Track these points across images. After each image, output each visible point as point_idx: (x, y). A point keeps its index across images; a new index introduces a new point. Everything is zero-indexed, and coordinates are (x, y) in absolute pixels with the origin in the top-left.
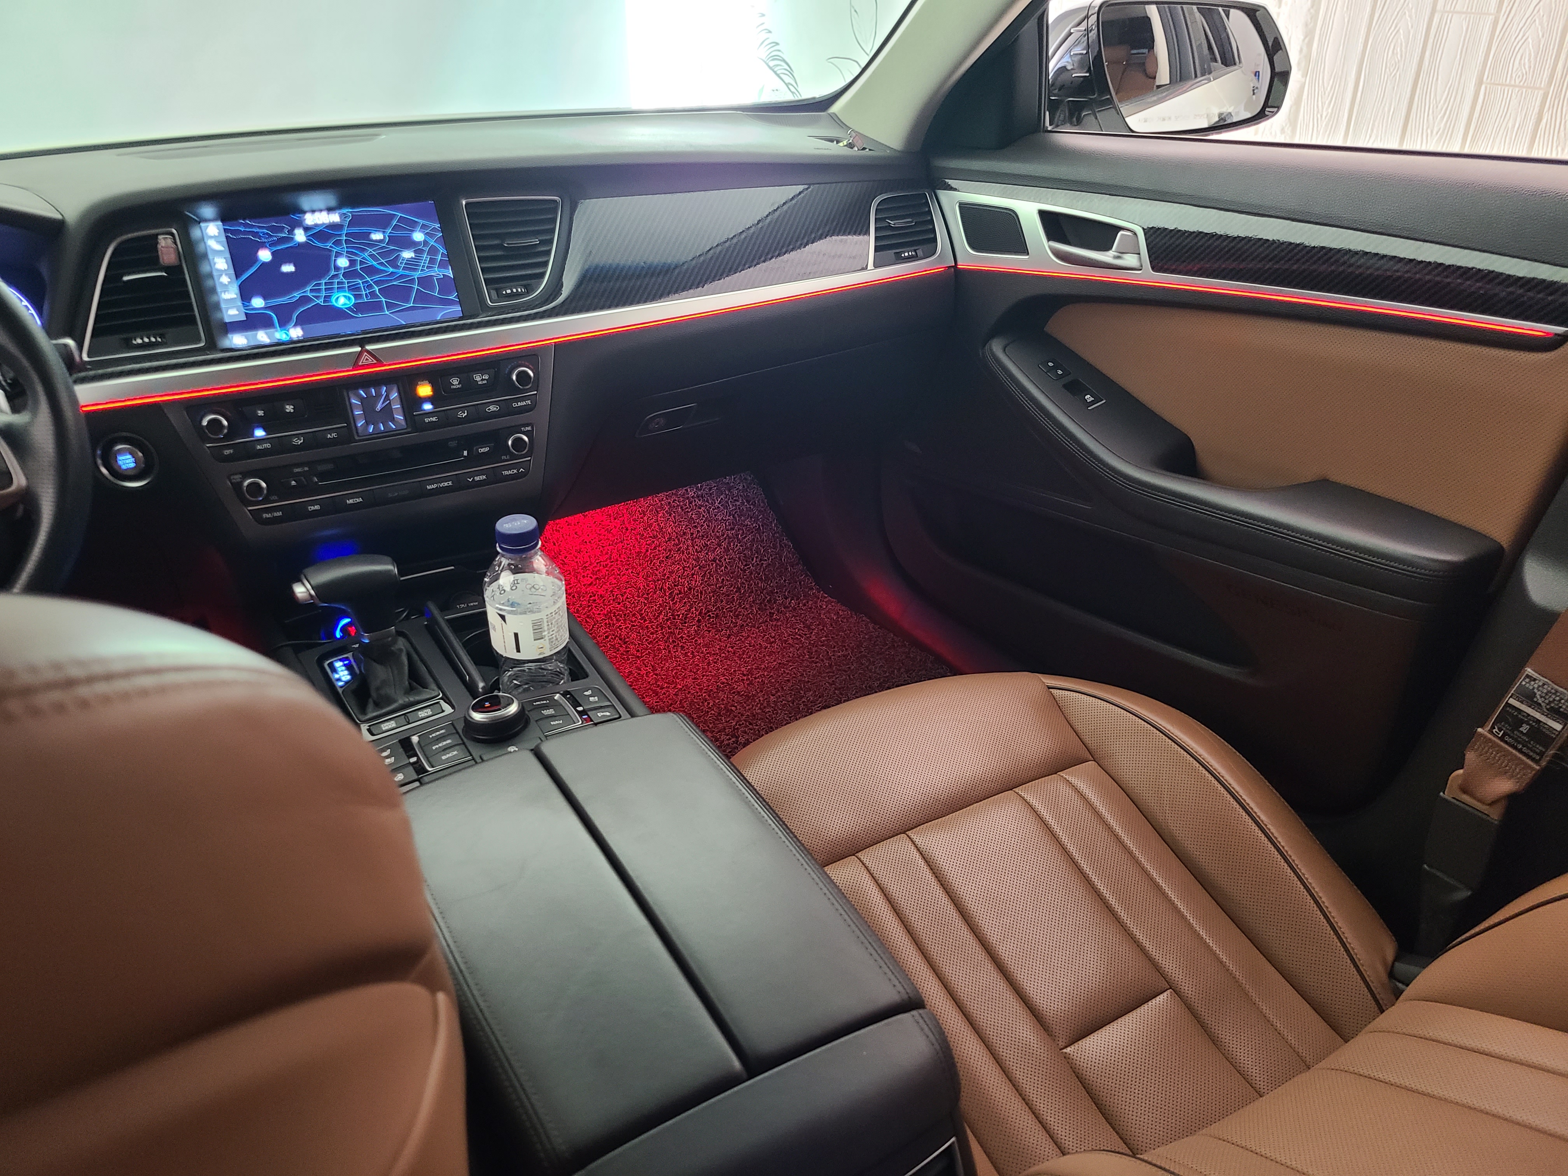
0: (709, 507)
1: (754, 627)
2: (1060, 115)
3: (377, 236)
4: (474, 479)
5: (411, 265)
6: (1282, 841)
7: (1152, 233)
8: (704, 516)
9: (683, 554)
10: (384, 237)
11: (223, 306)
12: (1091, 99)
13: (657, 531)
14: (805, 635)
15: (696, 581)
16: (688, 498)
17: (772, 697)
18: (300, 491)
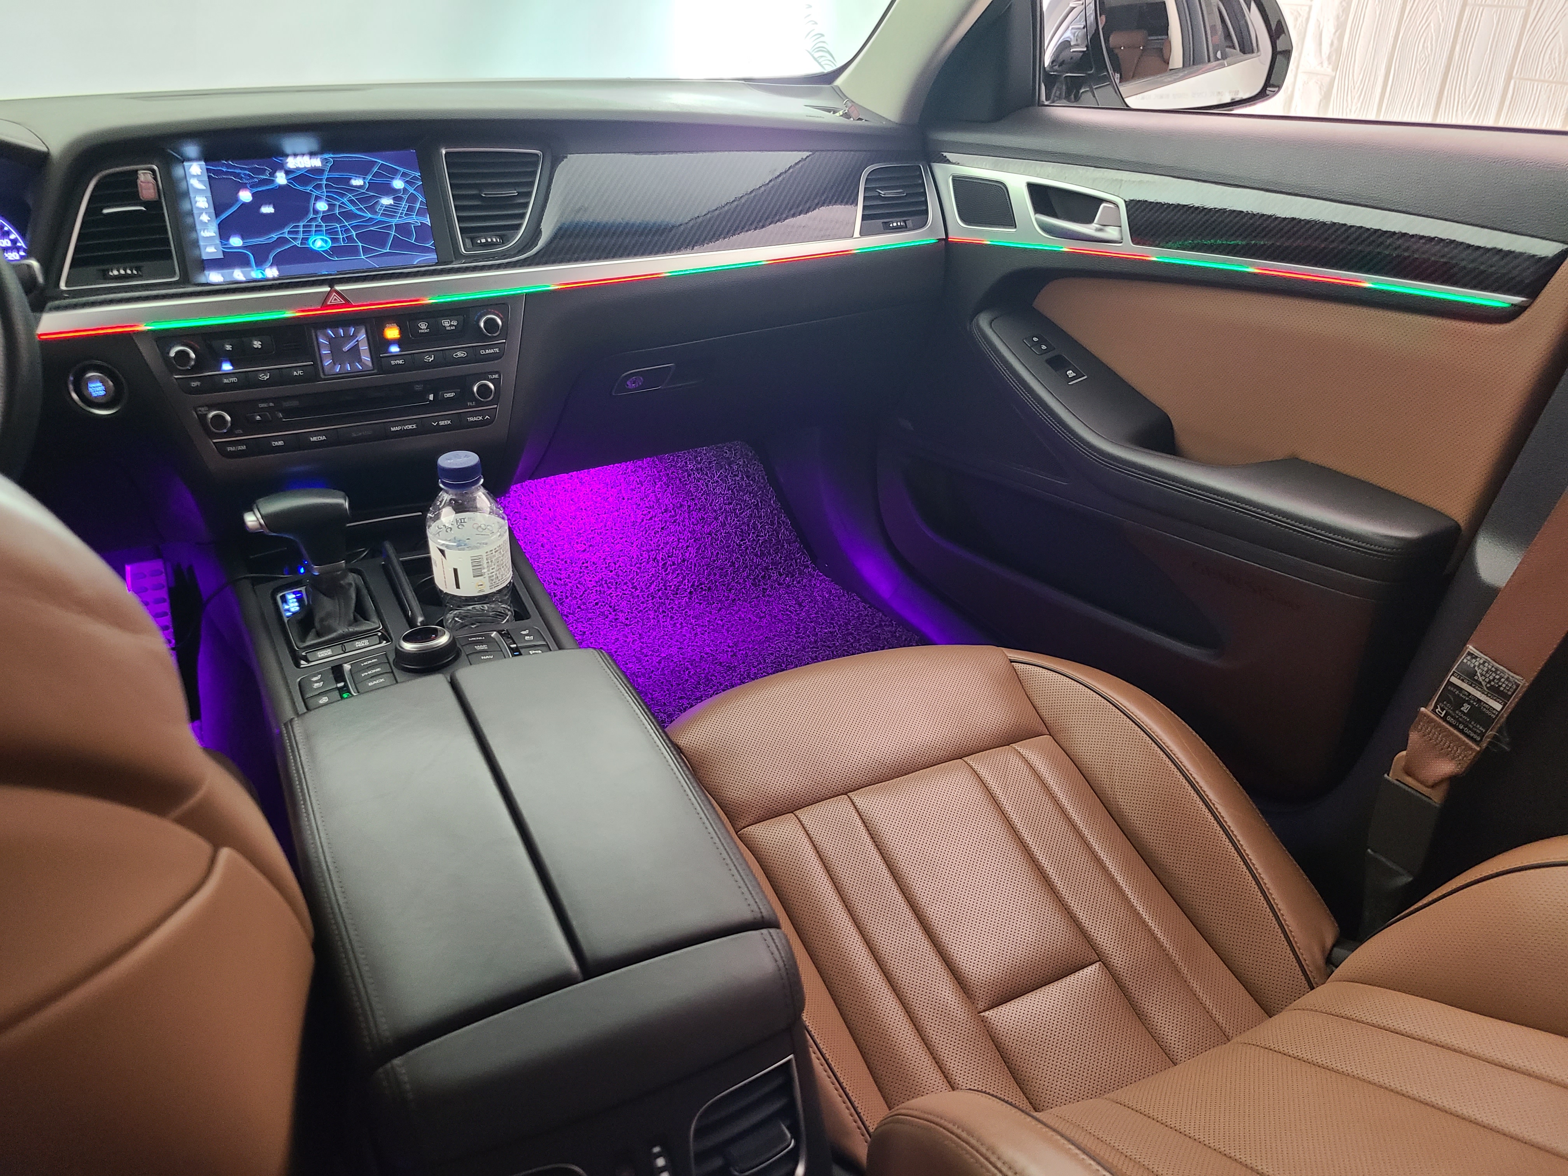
0: (709, 481)
1: (746, 601)
2: (1055, 91)
3: (357, 182)
4: (438, 424)
5: (390, 211)
6: (1229, 822)
7: (1134, 206)
9: (679, 525)
10: (364, 183)
11: (201, 243)
12: (1089, 74)
13: (653, 502)
15: (690, 553)
16: (687, 470)
18: (265, 426)
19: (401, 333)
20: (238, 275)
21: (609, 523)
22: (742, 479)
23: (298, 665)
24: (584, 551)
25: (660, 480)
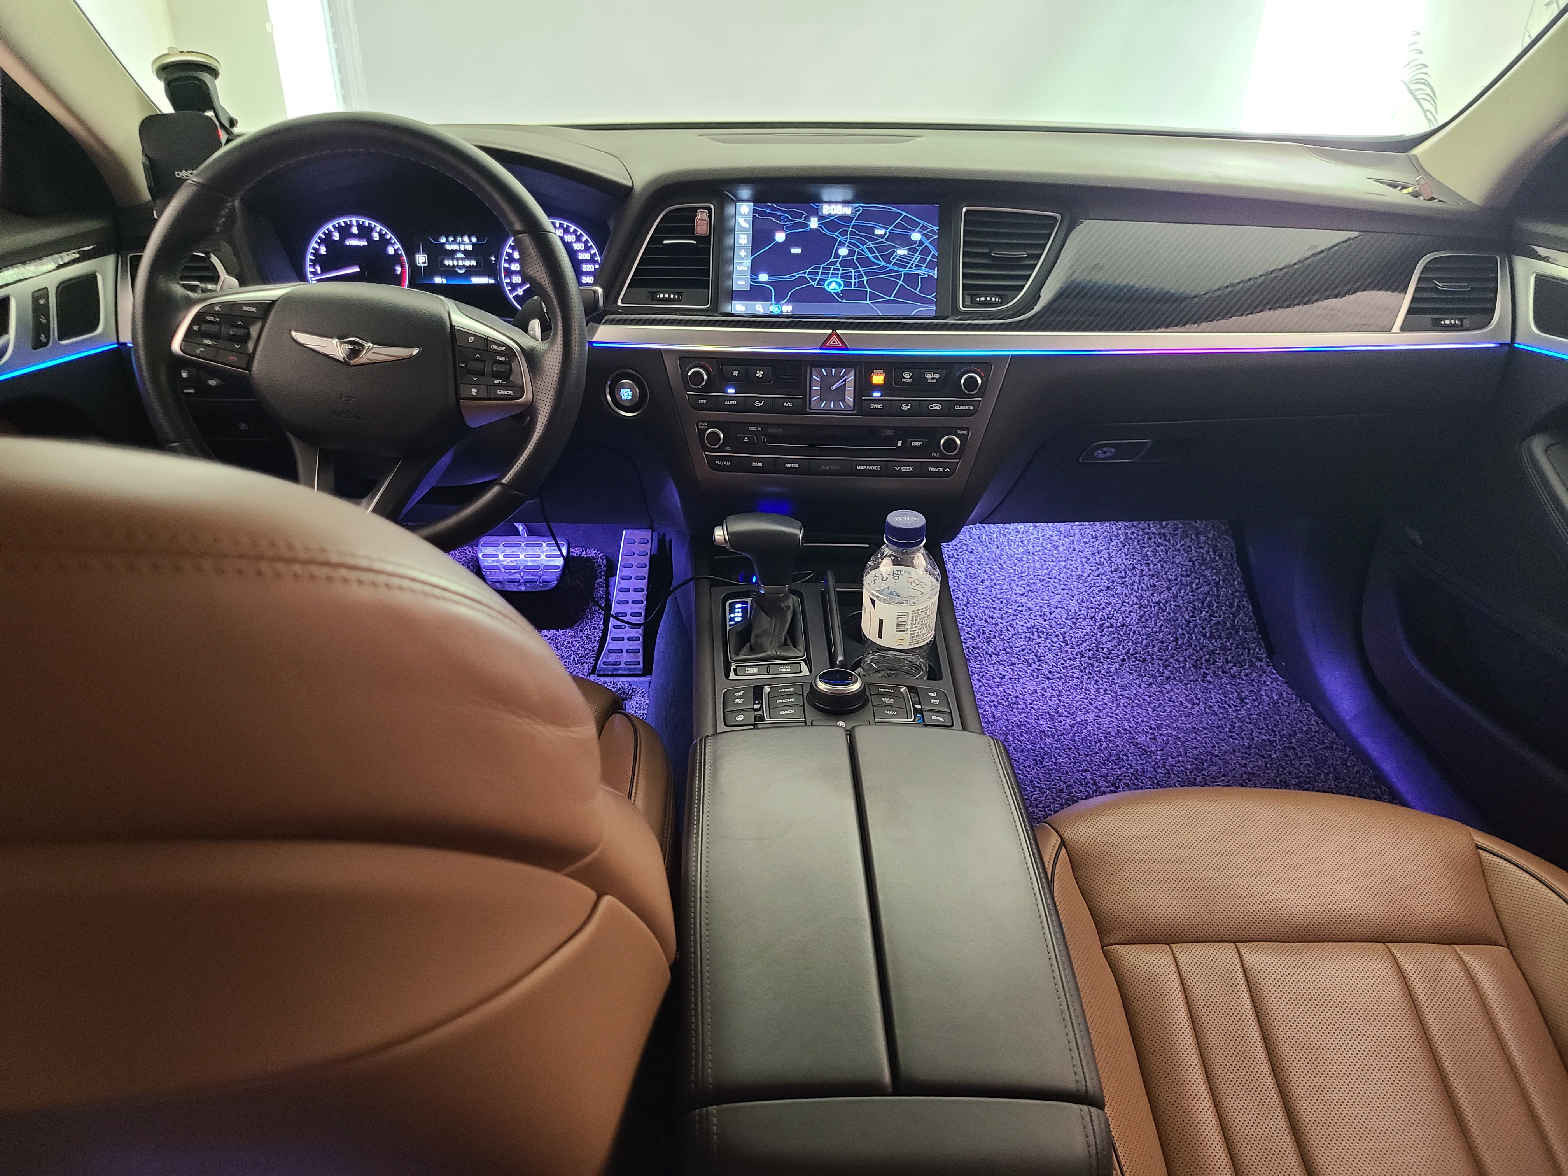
1: (1181, 682)
3: (879, 232)
4: (900, 469)
5: (902, 262)
8: (1160, 555)
9: (1127, 588)
10: (886, 233)
11: (735, 275)
13: (1105, 559)
14: (1236, 706)
15: (1132, 619)
16: (1148, 533)
17: (1171, 760)
18: (751, 447)
19: (884, 380)
20: (759, 308)
21: (1054, 572)
22: (1208, 552)
23: (727, 675)
24: (1022, 595)
25: (1118, 538)
